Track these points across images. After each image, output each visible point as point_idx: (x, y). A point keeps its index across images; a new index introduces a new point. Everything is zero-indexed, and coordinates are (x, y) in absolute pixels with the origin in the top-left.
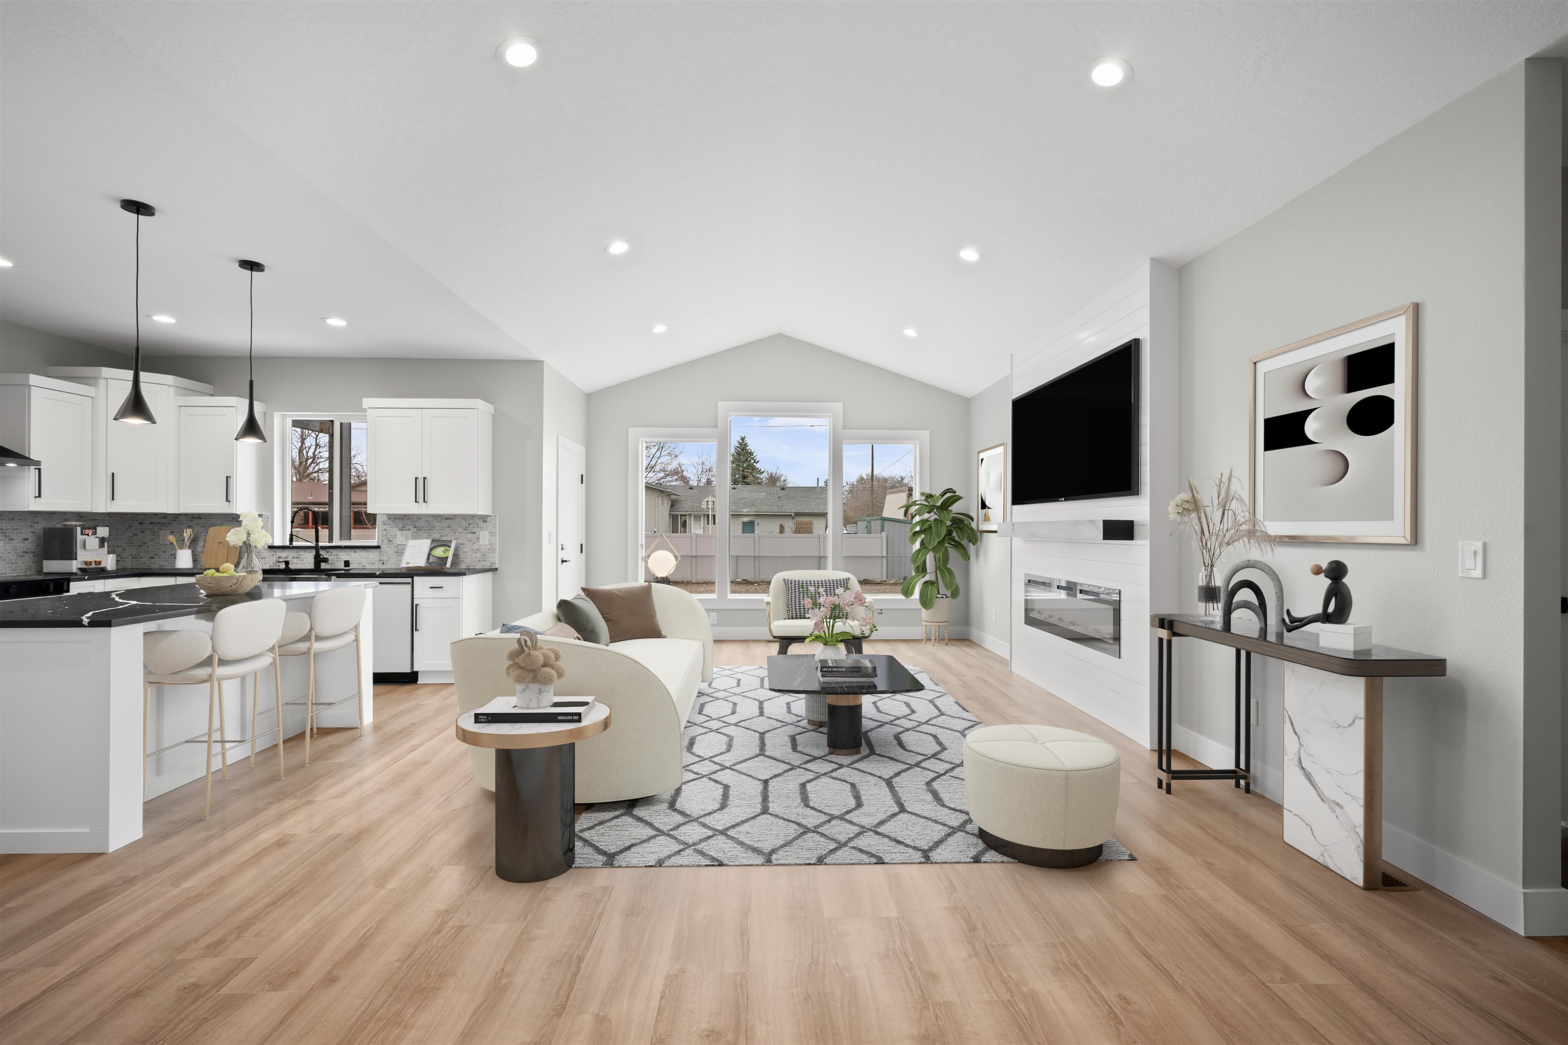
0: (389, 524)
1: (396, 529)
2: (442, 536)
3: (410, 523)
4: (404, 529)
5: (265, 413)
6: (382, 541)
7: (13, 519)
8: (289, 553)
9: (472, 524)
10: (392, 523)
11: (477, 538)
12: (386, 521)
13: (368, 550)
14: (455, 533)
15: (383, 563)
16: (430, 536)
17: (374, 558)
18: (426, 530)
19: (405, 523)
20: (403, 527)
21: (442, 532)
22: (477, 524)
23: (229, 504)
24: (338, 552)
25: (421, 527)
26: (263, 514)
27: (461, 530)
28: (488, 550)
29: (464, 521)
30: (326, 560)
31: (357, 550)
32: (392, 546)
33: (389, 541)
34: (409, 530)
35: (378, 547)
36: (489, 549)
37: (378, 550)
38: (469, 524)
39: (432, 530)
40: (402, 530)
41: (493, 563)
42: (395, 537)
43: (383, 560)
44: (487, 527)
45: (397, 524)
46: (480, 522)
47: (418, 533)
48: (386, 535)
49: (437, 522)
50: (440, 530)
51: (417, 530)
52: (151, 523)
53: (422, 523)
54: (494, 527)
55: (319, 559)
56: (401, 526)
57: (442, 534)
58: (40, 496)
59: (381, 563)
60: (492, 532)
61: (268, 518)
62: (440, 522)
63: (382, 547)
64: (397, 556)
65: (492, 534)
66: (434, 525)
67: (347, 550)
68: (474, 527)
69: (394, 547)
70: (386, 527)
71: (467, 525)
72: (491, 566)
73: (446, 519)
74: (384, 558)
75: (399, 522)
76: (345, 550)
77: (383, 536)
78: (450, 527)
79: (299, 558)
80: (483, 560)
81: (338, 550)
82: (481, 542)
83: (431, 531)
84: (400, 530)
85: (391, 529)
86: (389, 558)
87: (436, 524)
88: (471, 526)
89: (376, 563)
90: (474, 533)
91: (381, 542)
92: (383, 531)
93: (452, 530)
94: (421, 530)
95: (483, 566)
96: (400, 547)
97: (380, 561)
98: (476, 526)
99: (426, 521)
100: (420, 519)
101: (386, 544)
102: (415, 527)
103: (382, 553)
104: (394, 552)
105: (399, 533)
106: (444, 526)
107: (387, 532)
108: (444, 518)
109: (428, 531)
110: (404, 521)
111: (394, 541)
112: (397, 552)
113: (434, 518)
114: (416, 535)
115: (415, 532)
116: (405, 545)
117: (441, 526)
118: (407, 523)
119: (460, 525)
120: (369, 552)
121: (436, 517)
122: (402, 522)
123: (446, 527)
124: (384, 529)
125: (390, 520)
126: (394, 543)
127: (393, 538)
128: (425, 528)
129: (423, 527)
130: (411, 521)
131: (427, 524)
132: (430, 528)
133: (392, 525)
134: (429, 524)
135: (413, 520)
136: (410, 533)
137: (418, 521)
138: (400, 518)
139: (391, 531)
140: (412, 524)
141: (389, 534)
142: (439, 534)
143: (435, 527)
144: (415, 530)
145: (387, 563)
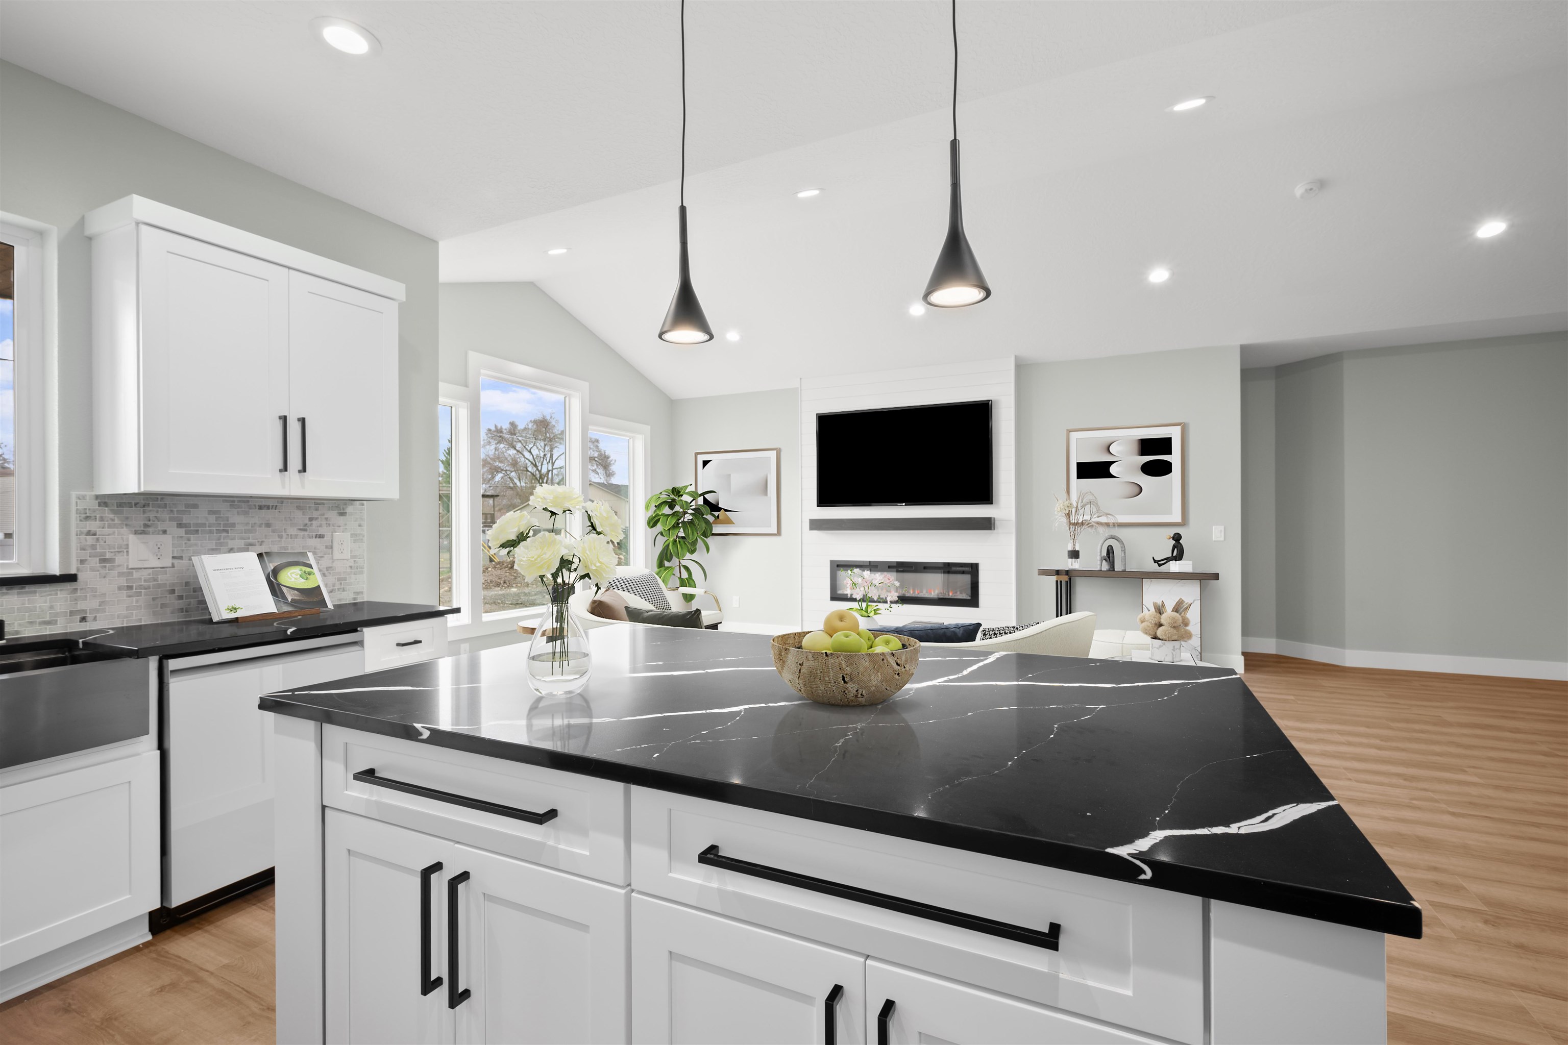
0: (102, 519)
1: (125, 530)
2: (251, 545)
3: (164, 514)
4: (151, 529)
6: (82, 562)
9: (317, 519)
10: (112, 516)
11: (327, 547)
12: (94, 511)
13: (28, 588)
14: (280, 537)
15: (83, 619)
16: (221, 544)
17: (51, 607)
18: (211, 532)
19: (152, 515)
20: (146, 526)
21: (251, 535)
22: (326, 519)
25: (197, 525)
27: (293, 531)
28: (349, 570)
29: (298, 514)
32: (115, 573)
33: (103, 561)
34: (165, 532)
35: (68, 578)
36: (351, 567)
37: (68, 586)
38: (311, 519)
39: (227, 532)
40: (144, 532)
41: (358, 593)
42: (124, 549)
43: (84, 611)
44: (346, 525)
45: (127, 518)
46: (333, 515)
47: (189, 540)
48: (93, 547)
49: (238, 513)
50: (246, 531)
51: (186, 533)
53: (200, 516)
54: (360, 526)
56: (142, 523)
57: (251, 541)
59: (78, 617)
60: (356, 535)
62: (246, 513)
63: (81, 576)
64: (130, 596)
65: (357, 538)
66: (231, 521)
68: (321, 526)
69: (121, 574)
70: (92, 525)
71: (307, 521)
72: (355, 599)
73: (261, 508)
74: (91, 604)
75: (138, 517)
77: (83, 549)
78: (268, 525)
80: (339, 589)
82: (337, 555)
83: (224, 534)
84: (136, 533)
85: (111, 530)
86: (101, 603)
87: (236, 518)
88: (314, 522)
89: (64, 619)
90: (321, 536)
91: (76, 564)
92: (83, 537)
93: (274, 531)
94: (197, 531)
95: (340, 600)
96: (137, 574)
97: (72, 613)
98: (324, 522)
99: (211, 512)
100: (195, 506)
101: (94, 570)
102: (180, 526)
103: (79, 594)
104: (120, 588)
105: (132, 539)
106: (255, 523)
107: (98, 540)
108: (255, 505)
109: (217, 533)
110: (150, 511)
111: (119, 559)
112: (130, 588)
113: (230, 505)
114: (185, 543)
115: (181, 537)
116: (153, 568)
117: (247, 524)
118: (158, 515)
119: (291, 520)
120: (35, 592)
121: (236, 503)
122: (144, 512)
123: (260, 526)
124: (85, 530)
125: (106, 508)
126: (119, 566)
127: (115, 552)
128: (209, 527)
129: (204, 525)
130: (172, 511)
131: (212, 519)
132: (222, 528)
133: (113, 520)
134: (217, 519)
135: (175, 510)
136: (167, 540)
137: (190, 511)
138: (136, 504)
139: (108, 535)
140: (171, 519)
141: (102, 543)
142: (243, 541)
143: (233, 525)
144: (182, 531)
145: (96, 617)
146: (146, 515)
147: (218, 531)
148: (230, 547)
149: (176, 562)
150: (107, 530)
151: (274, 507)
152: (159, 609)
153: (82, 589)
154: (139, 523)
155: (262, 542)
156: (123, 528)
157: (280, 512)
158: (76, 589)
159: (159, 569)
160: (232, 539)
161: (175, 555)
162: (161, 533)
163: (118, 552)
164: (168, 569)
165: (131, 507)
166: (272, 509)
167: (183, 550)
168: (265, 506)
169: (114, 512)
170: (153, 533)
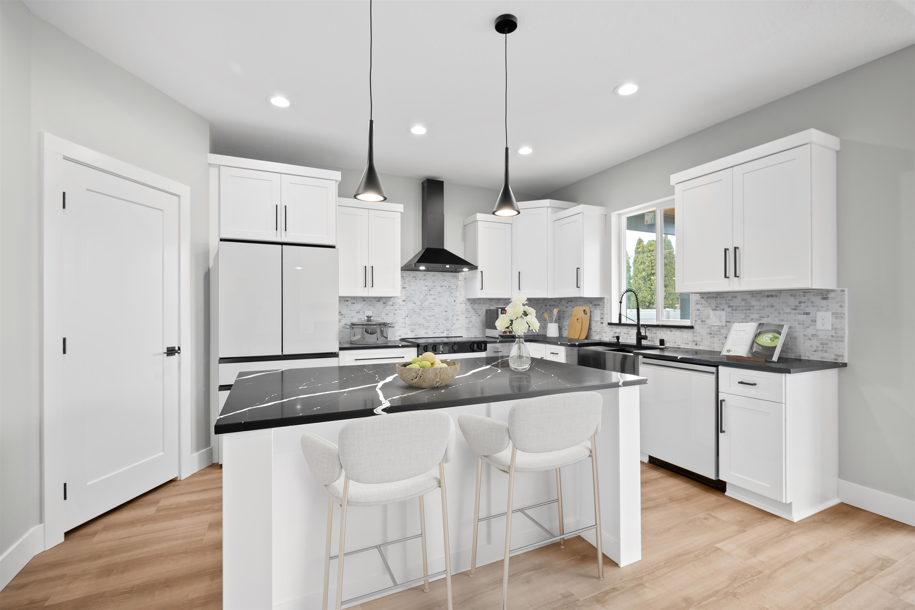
0: (702, 304)
1: (709, 309)
2: (762, 317)
3: (723, 302)
4: (718, 308)
5: (606, 215)
6: (696, 321)
7: (480, 303)
8: (621, 330)
9: (804, 302)
11: (812, 321)
12: (699, 301)
13: (682, 330)
14: (779, 313)
15: (696, 344)
16: (747, 316)
17: (688, 338)
18: (742, 310)
19: (718, 302)
20: (716, 307)
21: (762, 312)
22: (812, 302)
23: (579, 289)
24: (656, 330)
25: (736, 306)
26: (605, 296)
27: (788, 310)
28: (830, 338)
29: (792, 299)
30: (645, 338)
31: (672, 329)
32: (706, 327)
33: (702, 321)
34: (723, 310)
35: (692, 327)
36: (832, 336)
37: (691, 330)
38: (800, 303)
39: (750, 310)
40: (716, 310)
41: (839, 356)
42: (708, 317)
43: (696, 341)
44: (828, 306)
45: (710, 303)
46: (817, 300)
47: (733, 313)
48: (699, 315)
49: (756, 300)
50: (760, 310)
51: (732, 310)
52: (550, 305)
53: (737, 302)
54: (841, 306)
55: (640, 336)
56: (715, 305)
57: (762, 315)
58: (482, 289)
59: (695, 343)
60: (837, 313)
61: (608, 300)
62: (760, 300)
63: (695, 327)
64: (711, 337)
65: (837, 316)
66: (752, 304)
67: (664, 329)
68: (807, 307)
69: (708, 327)
70: (699, 307)
71: (797, 304)
72: (836, 359)
73: (768, 296)
74: (698, 339)
75: (713, 302)
76: (662, 329)
77: (696, 316)
78: (772, 306)
79: (628, 334)
80: (822, 351)
81: (657, 328)
82: (819, 326)
83: (748, 311)
84: (713, 310)
85: (704, 309)
86: (702, 339)
87: (754, 303)
88: (802, 305)
89: (690, 343)
90: (808, 314)
91: (694, 322)
92: (696, 311)
93: (775, 310)
94: (736, 309)
95: (822, 358)
96: (713, 328)
97: (693, 341)
98: (810, 304)
99: (743, 300)
100: (735, 297)
101: (699, 325)
102: (729, 307)
103: (695, 334)
104: (707, 333)
105: (712, 313)
106: (765, 305)
107: (700, 312)
108: (765, 295)
109: (745, 310)
110: (718, 300)
111: (707, 321)
112: (711, 334)
113: (752, 296)
114: (732, 315)
115: (730, 312)
116: (719, 326)
117: (760, 306)
118: (721, 302)
119: (786, 303)
120: (683, 332)
121: (755, 295)
122: (716, 301)
123: (768, 307)
124: (696, 309)
125: (703, 299)
126: (707, 324)
127: (706, 318)
128: (742, 307)
129: (739, 306)
130: (726, 300)
131: (743, 303)
132: (748, 308)
133: (705, 304)
134: (745, 303)
135: (727, 299)
136: (723, 313)
137: (733, 300)
138: (713, 297)
139: (704, 310)
140: (726, 304)
141: (701, 313)
142: (758, 315)
143: (753, 306)
144: (730, 309)
145: (700, 344)
146: (717, 302)
147: (746, 310)
148: (751, 318)
149: (727, 324)
150: (703, 309)
151: (776, 296)
152: (721, 345)
153: (696, 332)
154: (714, 306)
155: (769, 316)
156: (708, 308)
157: (779, 298)
158: (694, 332)
159: (721, 327)
160: (752, 314)
161: (727, 320)
162: (722, 310)
163: (707, 318)
164: (724, 327)
165: (711, 298)
166: (775, 297)
167: (730, 319)
168: (770, 295)
169: (706, 301)
170: (719, 310)
